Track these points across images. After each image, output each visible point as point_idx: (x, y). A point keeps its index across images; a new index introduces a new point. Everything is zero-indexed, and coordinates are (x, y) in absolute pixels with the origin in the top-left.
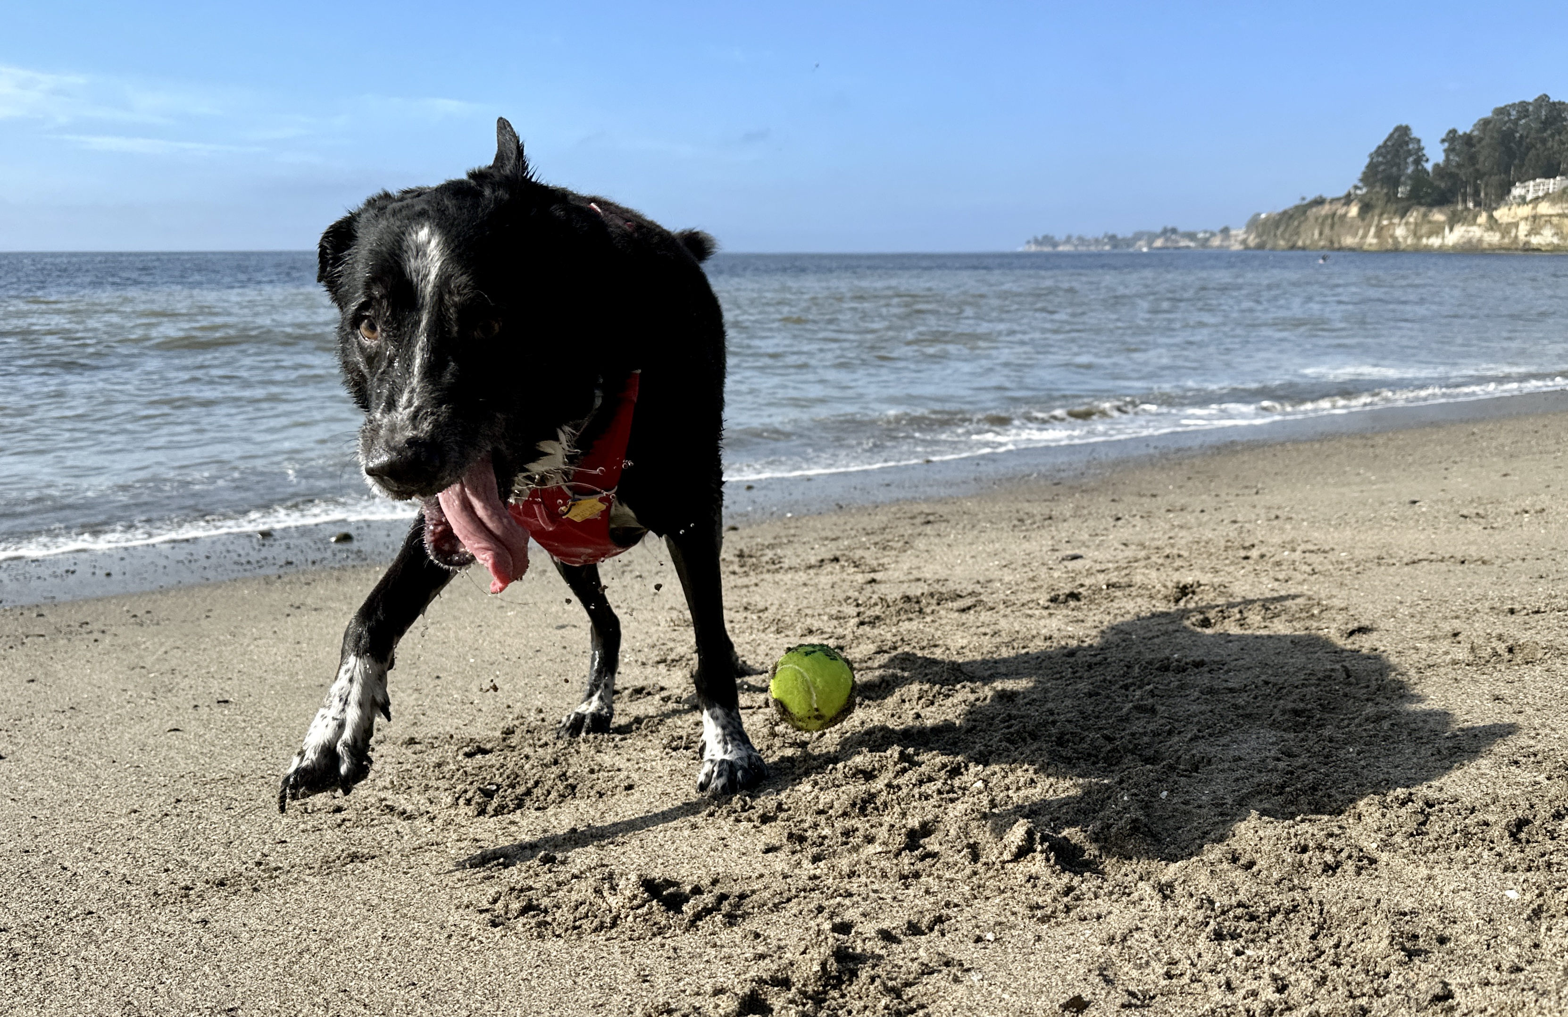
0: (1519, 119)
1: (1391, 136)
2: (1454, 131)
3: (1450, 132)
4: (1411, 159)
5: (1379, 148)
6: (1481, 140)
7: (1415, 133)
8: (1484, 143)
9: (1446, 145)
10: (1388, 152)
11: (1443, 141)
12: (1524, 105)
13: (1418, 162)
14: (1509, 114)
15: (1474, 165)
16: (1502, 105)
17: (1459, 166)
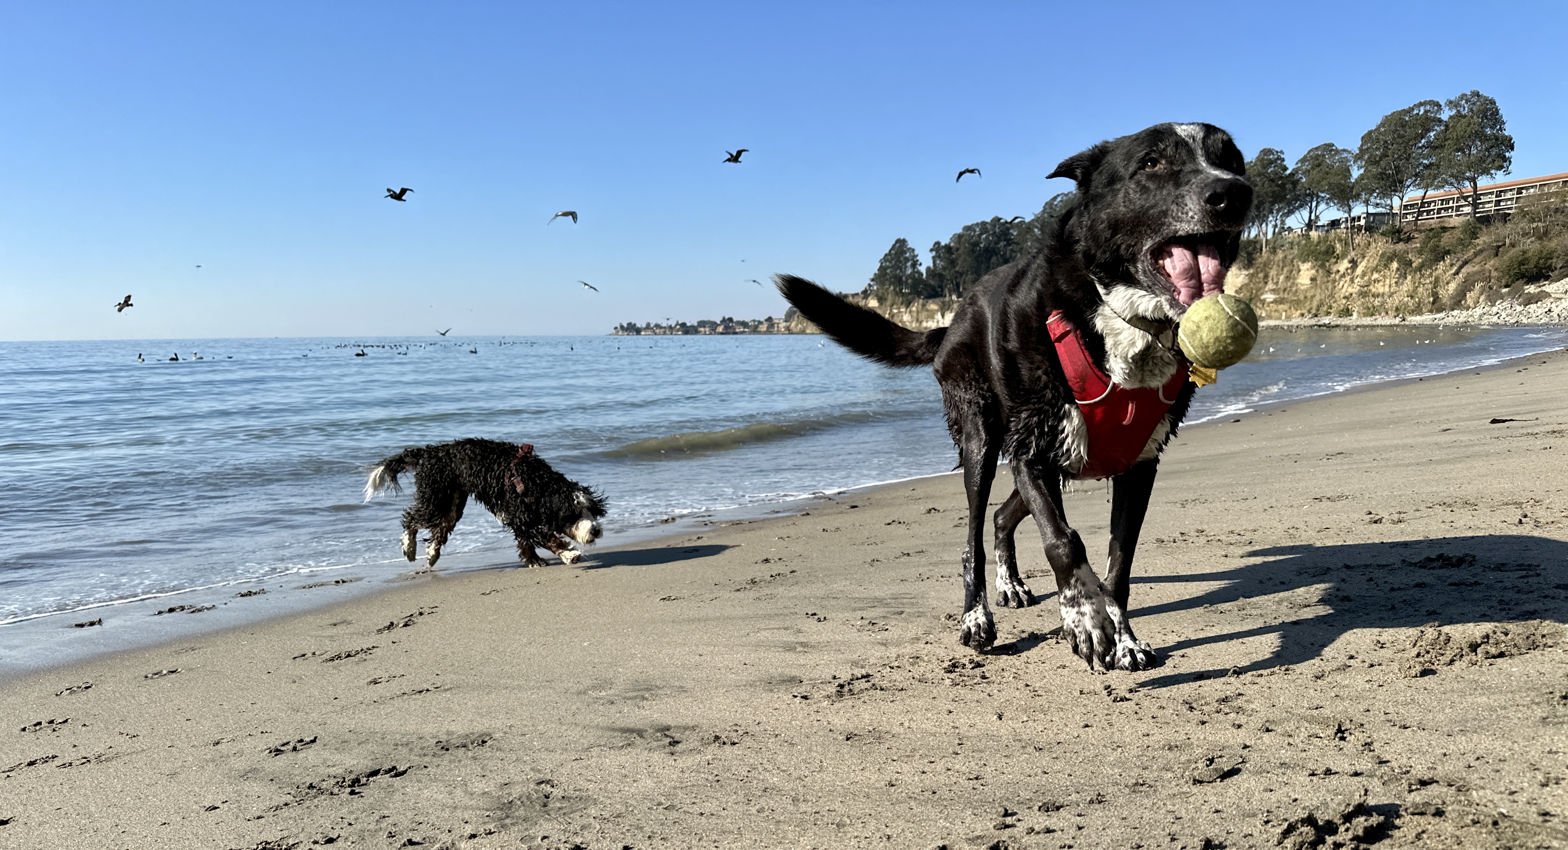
0: (981, 234)
1: (894, 246)
2: (938, 243)
3: (935, 244)
4: (909, 264)
5: (886, 255)
6: (958, 249)
7: (910, 245)
8: (960, 251)
9: (934, 253)
11: (931, 250)
12: (984, 224)
13: (914, 266)
14: (975, 231)
15: (954, 267)
16: (970, 224)
17: (944, 268)
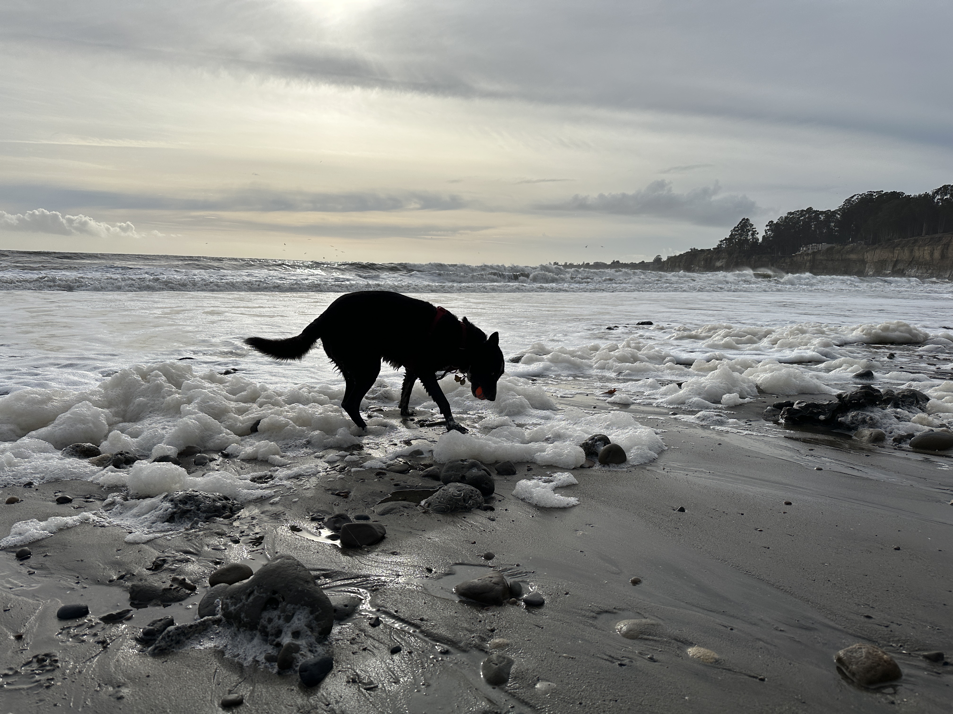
0: (800, 217)
1: (741, 222)
2: (772, 222)
3: (770, 222)
4: (750, 233)
5: (735, 227)
6: (784, 226)
7: (751, 222)
9: (768, 228)
10: (739, 230)
11: (767, 226)
12: (801, 211)
13: (753, 235)
14: (796, 215)
16: (792, 211)
17: (774, 237)
